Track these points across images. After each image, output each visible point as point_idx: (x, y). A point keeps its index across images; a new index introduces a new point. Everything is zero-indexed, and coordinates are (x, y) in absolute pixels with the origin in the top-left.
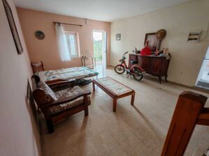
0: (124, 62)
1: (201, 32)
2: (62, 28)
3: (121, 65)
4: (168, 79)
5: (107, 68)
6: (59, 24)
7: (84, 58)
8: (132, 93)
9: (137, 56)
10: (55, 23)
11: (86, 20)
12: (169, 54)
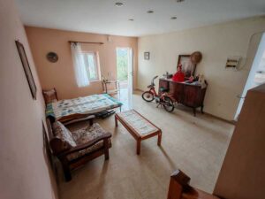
0: (153, 88)
1: (241, 59)
2: (79, 47)
3: (150, 92)
4: (205, 110)
5: (133, 93)
6: (75, 43)
7: (105, 82)
8: (159, 133)
9: (168, 82)
10: (70, 42)
11: (107, 36)
12: (205, 82)
